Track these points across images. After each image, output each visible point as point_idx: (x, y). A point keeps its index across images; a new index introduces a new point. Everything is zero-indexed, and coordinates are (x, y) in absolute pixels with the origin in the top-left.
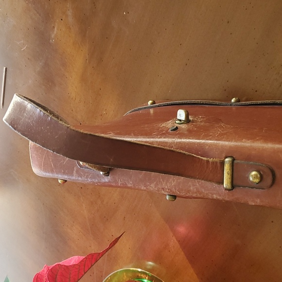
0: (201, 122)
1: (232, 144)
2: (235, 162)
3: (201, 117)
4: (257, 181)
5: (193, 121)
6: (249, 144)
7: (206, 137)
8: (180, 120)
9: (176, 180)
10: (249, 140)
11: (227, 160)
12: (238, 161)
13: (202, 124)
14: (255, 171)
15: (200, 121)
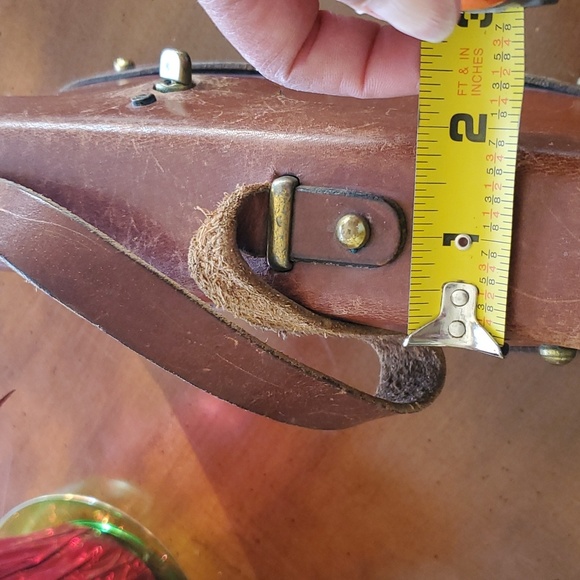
0: (224, 88)
1: (296, 138)
2: (301, 189)
3: (227, 80)
4: (355, 241)
5: (202, 86)
6: (342, 140)
7: (228, 120)
8: (168, 82)
9: (137, 244)
10: (342, 128)
11: (278, 183)
12: (307, 187)
13: (225, 93)
14: (352, 213)
15: (220, 86)
